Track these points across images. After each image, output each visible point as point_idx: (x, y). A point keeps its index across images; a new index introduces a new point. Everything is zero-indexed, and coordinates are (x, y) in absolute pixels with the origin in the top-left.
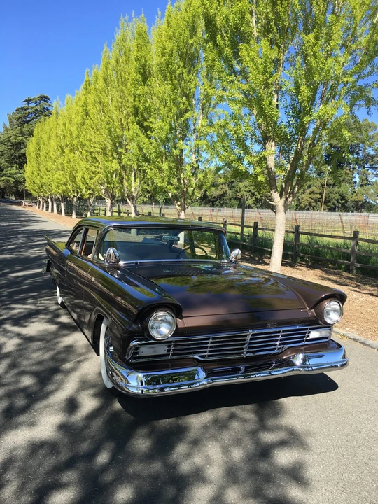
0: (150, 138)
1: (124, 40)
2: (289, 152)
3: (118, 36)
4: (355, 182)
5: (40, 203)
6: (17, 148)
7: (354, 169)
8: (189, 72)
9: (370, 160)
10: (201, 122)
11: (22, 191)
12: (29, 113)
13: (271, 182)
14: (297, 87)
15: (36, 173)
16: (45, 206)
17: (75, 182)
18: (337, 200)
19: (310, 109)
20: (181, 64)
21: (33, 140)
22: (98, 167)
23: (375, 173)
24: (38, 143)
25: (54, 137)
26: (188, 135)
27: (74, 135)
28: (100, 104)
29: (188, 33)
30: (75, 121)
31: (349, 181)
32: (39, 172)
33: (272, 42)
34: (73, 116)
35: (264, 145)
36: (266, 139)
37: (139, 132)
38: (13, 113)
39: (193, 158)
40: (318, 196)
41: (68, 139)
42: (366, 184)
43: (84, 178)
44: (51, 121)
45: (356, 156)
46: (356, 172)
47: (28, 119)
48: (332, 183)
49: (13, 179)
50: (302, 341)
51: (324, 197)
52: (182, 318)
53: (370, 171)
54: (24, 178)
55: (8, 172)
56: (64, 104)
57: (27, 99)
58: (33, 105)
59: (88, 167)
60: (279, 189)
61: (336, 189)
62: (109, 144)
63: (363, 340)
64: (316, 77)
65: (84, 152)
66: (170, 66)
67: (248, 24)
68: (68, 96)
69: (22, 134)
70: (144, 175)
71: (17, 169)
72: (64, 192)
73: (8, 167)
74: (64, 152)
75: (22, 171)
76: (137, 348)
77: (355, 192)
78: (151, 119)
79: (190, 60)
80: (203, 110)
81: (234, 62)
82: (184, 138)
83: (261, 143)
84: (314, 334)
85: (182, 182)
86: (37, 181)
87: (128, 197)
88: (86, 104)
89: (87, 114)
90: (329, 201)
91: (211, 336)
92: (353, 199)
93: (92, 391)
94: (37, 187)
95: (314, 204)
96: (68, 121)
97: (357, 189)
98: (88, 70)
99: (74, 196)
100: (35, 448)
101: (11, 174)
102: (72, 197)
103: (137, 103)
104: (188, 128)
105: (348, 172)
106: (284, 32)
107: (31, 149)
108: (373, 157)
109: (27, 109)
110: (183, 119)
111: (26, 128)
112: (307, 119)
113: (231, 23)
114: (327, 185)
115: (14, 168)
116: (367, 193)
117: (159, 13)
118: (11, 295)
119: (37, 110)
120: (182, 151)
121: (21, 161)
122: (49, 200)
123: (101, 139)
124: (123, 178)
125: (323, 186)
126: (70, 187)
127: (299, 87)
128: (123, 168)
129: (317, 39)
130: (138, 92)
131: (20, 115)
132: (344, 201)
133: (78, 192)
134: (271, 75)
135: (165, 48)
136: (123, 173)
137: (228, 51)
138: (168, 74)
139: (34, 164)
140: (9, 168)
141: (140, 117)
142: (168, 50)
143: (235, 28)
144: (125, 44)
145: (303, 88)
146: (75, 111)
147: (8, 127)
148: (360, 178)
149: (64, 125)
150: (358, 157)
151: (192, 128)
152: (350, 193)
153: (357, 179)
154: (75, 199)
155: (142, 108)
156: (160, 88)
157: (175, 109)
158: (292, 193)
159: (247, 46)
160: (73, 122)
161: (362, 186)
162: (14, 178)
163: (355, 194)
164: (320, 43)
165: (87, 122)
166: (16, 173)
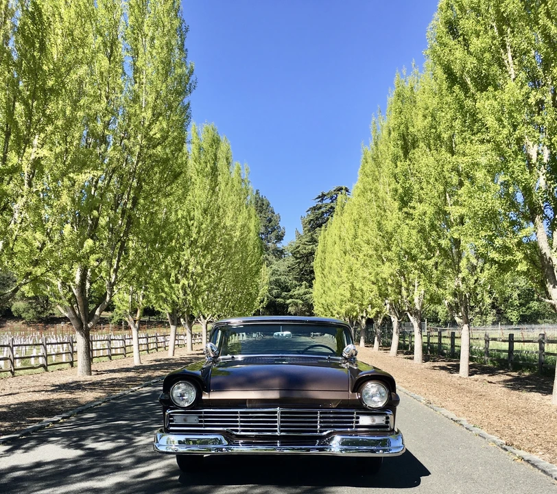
12: (323, 213)
24: (323, 252)
49: (301, 302)
55: (296, 293)
57: (320, 194)
58: (328, 201)
71: (306, 288)
73: (296, 286)
75: (311, 290)
87: (408, 311)
99: (362, 317)
101: (299, 295)
102: (359, 318)
107: (317, 260)
109: (320, 208)
115: (303, 286)
119: (331, 208)
124: (401, 286)
131: (312, 217)
140: (298, 288)
162: (303, 300)
166: (305, 293)
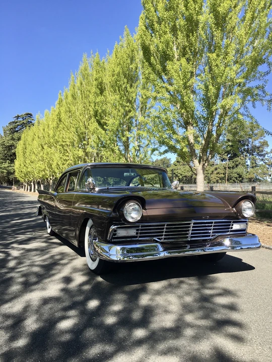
0: (106, 130)
1: (86, 70)
2: (203, 132)
3: (82, 67)
4: (248, 165)
5: (25, 187)
6: (9, 149)
7: (246, 156)
8: (131, 86)
9: (257, 150)
10: (141, 118)
11: (12, 180)
12: (18, 125)
13: (192, 153)
14: (207, 87)
15: (22, 165)
16: (29, 188)
17: (52, 168)
18: (236, 178)
19: (216, 101)
20: (126, 80)
21: (21, 142)
22: (68, 156)
23: (261, 158)
24: (24, 144)
25: (37, 139)
26: (132, 128)
27: (51, 136)
28: (70, 112)
29: (129, 61)
30: (51, 126)
31: (243, 165)
32: (25, 164)
33: (188, 60)
34: (50, 123)
35: (186, 128)
36: (186, 124)
37: (98, 127)
38: (7, 126)
39: (136, 144)
40: (223, 176)
41: (47, 139)
42: (255, 166)
43: (58, 164)
44: (34, 128)
45: (246, 147)
46: (247, 158)
47: (17, 129)
48: (231, 166)
49: (6, 171)
50: (228, 231)
51: (227, 177)
52: (145, 209)
53: (257, 157)
54: (14, 169)
55: (2, 166)
56: (43, 116)
57: (17, 116)
58: (21, 119)
59: (61, 156)
60: (198, 159)
61: (235, 170)
62: (76, 139)
63: (267, 246)
64: (219, 80)
65: (58, 146)
66: (118, 82)
67: (171, 49)
68: (46, 111)
69: (13, 139)
70: (101, 159)
71: (9, 164)
72: (43, 176)
73: (2, 163)
74: (44, 149)
75: (12, 165)
76: (115, 231)
77: (248, 172)
78: (106, 118)
79: (132, 78)
80: (141, 111)
81: (163, 74)
82: (129, 130)
83: (184, 127)
84: (236, 227)
85: (129, 160)
86: (24, 170)
88: (59, 114)
89: (60, 121)
90: (231, 179)
91: (166, 224)
92: (247, 177)
93: (81, 273)
94: (23, 175)
95: (220, 181)
96: (46, 127)
97: (249, 170)
98: (60, 91)
99: (51, 179)
100: (46, 301)
101: (5, 167)
102: (49, 179)
103: (97, 107)
104: (131, 123)
105: (242, 158)
106: (195, 54)
107: (19, 149)
108: (258, 148)
109: (17, 122)
110: (128, 117)
111: (16, 135)
112: (214, 108)
113: (160, 49)
114: (228, 168)
115: (7, 163)
116: (257, 172)
117: (108, 51)
118: (14, 231)
119: (23, 123)
120: (128, 138)
121: (12, 158)
122: (32, 184)
123: (70, 136)
125: (225, 168)
126: (48, 172)
127: (208, 87)
128: (87, 154)
129: (218, 56)
130: (97, 101)
131: (11, 127)
132: (241, 179)
133: (53, 176)
134: (189, 80)
135: (114, 71)
136: (86, 158)
137: (159, 67)
138: (117, 88)
139: (22, 159)
140: (4, 164)
141: (99, 117)
142: (116, 72)
143: (163, 52)
144: (86, 72)
145: (211, 87)
146: (51, 120)
147: (3, 136)
148: (251, 162)
149: (44, 130)
150: (248, 148)
151: (135, 123)
152: (245, 173)
153: (249, 163)
154: (51, 181)
155: (100, 111)
156: (112, 97)
157: (122, 110)
158: (207, 159)
159: (171, 62)
160: (50, 127)
161: (253, 167)
163: (248, 174)
164: (220, 58)
165: (60, 125)
166: (8, 167)
